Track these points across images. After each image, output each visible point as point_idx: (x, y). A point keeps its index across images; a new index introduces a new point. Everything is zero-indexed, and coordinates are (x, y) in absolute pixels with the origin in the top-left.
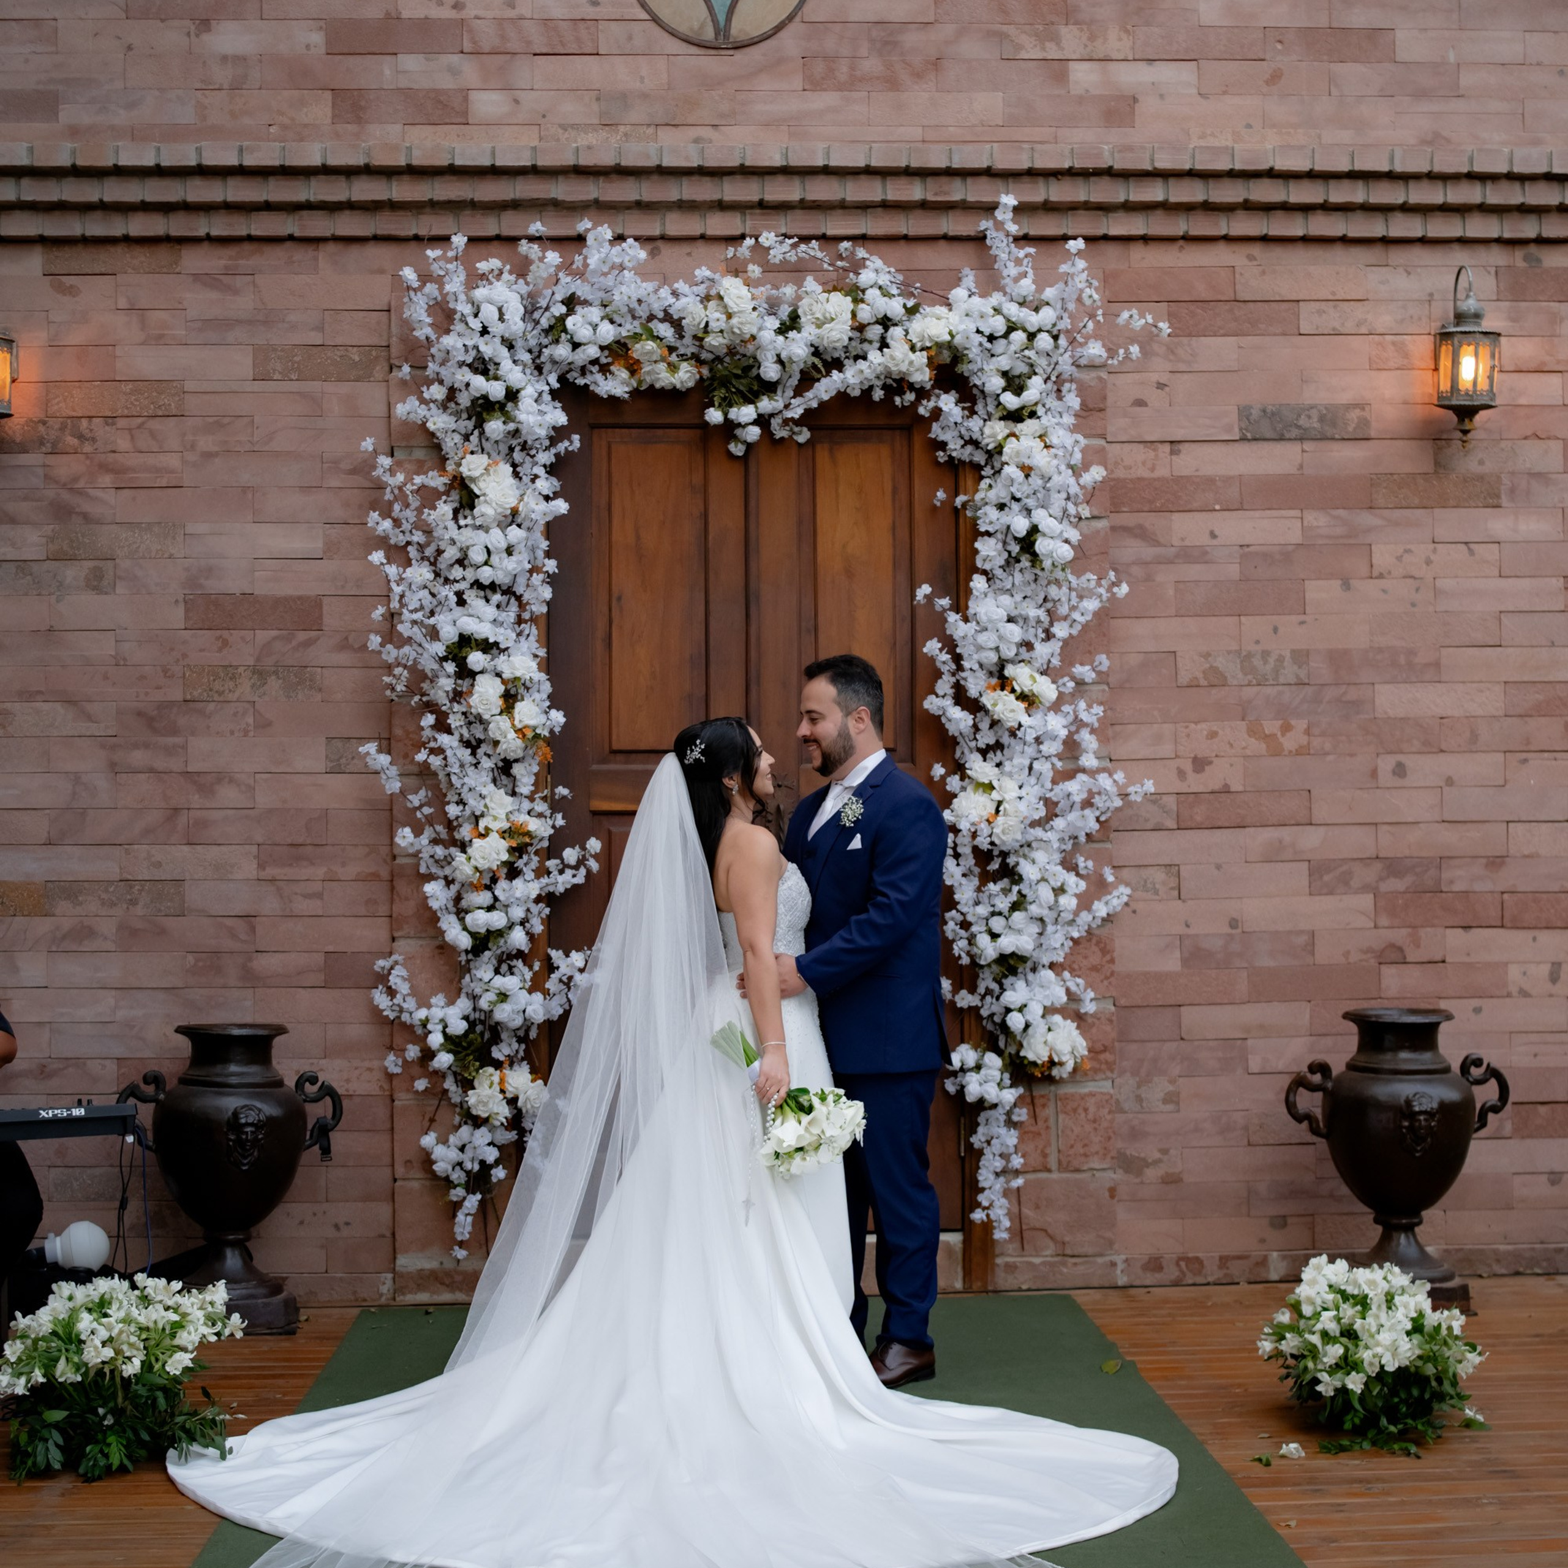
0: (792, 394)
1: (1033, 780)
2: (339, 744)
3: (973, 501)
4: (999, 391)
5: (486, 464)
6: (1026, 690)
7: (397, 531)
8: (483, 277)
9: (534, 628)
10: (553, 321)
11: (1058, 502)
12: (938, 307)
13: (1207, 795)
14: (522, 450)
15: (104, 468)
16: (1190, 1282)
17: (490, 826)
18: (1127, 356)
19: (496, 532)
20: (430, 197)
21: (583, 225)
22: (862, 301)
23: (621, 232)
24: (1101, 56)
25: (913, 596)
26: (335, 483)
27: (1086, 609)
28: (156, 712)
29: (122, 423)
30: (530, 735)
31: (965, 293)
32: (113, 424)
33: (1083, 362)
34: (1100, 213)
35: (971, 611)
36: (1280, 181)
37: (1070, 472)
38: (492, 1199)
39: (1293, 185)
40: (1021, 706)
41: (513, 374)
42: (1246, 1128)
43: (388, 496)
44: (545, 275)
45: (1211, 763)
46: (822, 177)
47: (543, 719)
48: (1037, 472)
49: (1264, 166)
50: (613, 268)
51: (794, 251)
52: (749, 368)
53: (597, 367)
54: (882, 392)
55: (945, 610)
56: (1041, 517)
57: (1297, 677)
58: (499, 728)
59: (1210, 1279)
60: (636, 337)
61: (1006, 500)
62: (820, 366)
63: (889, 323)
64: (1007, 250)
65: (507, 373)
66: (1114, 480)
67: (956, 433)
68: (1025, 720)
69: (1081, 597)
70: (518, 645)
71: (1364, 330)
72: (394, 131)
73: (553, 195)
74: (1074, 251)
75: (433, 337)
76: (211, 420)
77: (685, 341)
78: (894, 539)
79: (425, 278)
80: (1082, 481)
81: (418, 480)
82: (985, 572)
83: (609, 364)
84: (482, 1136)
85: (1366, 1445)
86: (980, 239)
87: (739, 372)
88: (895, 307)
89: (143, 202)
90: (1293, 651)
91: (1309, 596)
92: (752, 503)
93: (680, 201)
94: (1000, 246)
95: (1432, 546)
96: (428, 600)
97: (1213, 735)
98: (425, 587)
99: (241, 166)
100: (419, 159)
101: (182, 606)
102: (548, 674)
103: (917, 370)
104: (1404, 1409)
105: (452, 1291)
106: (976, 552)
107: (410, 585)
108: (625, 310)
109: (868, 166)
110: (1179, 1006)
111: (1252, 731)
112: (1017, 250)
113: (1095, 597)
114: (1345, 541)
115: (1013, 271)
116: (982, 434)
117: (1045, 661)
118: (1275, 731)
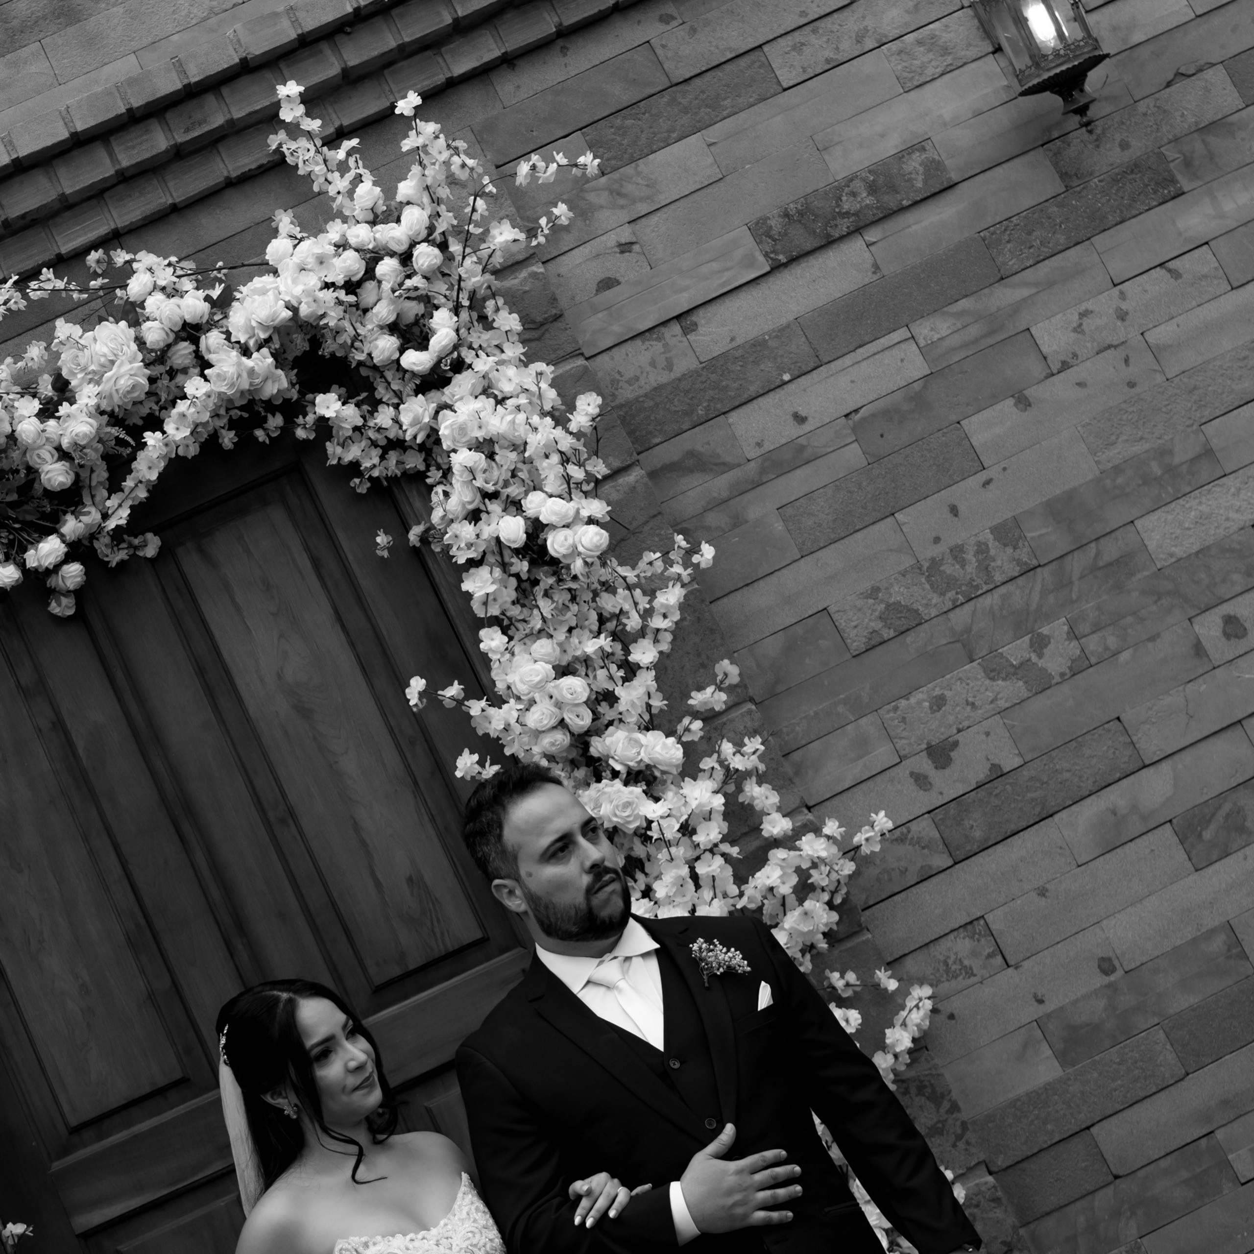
0: (105, 493)
1: (707, 894)
3: (432, 527)
4: (397, 355)
6: (631, 764)
12: (256, 279)
13: (973, 794)
18: (556, 227)
22: (145, 318)
27: (667, 607)
31: (288, 243)
33: (498, 260)
34: (429, 53)
35: (500, 687)
37: (549, 421)
40: (637, 790)
45: (956, 744)
46: (19, 179)
48: (502, 442)
54: (232, 434)
55: (460, 703)
56: (536, 505)
57: (1019, 562)
61: (478, 503)
62: (125, 436)
63: (196, 332)
64: (319, 159)
66: (621, 406)
67: (365, 443)
68: (652, 810)
69: (651, 594)
71: (870, 44)
80: (573, 427)
82: (493, 621)
86: (279, 164)
88: (193, 305)
90: (995, 530)
91: (977, 440)
94: (307, 158)
95: (1116, 291)
97: (939, 703)
103: (266, 380)
106: (469, 595)
109: (73, 136)
110: (1088, 1128)
111: (993, 670)
112: (333, 152)
113: (671, 584)
114: (990, 341)
115: (340, 183)
116: (401, 427)
117: (643, 709)
118: (1026, 655)
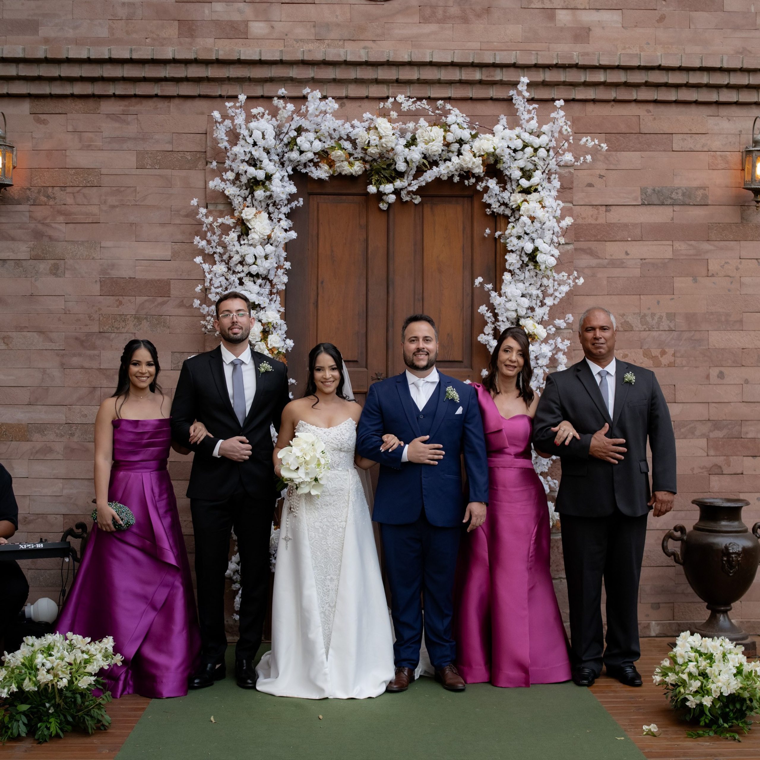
0: (412, 178)
2: (178, 355)
3: (505, 234)
4: (519, 178)
5: (255, 212)
6: (531, 332)
7: (209, 246)
8: (255, 116)
9: (278, 297)
10: (290, 140)
11: (548, 235)
12: (487, 134)
14: (273, 206)
15: (60, 213)
18: (585, 162)
19: (259, 247)
20: (228, 75)
21: (306, 90)
22: (449, 131)
23: (325, 94)
24: (572, 7)
25: (473, 283)
26: (178, 222)
27: (562, 291)
28: (85, 338)
29: (69, 190)
30: (276, 352)
31: (503, 128)
32: (65, 190)
33: (562, 163)
34: (571, 87)
35: (503, 291)
36: (664, 72)
37: (555, 220)
39: (670, 73)
41: (269, 166)
43: (205, 229)
44: (286, 116)
46: (429, 67)
47: (282, 344)
48: (538, 220)
49: (656, 64)
50: (321, 113)
51: (414, 105)
52: (391, 164)
53: (312, 163)
54: (458, 178)
55: (489, 290)
56: (539, 243)
57: (669, 327)
58: (260, 348)
60: (333, 148)
61: (522, 234)
62: (427, 164)
63: (463, 143)
64: (523, 106)
65: (266, 166)
66: (577, 224)
67: (496, 200)
69: (559, 285)
70: (270, 306)
71: (706, 149)
72: (209, 42)
73: (291, 75)
74: (558, 106)
75: (228, 147)
76: (114, 189)
77: (357, 151)
78: (463, 254)
79: (225, 117)
80: (561, 225)
81: (220, 220)
82: (510, 271)
83: (318, 162)
85: (712, 734)
86: (510, 100)
87: (385, 167)
88: (466, 134)
89: (81, 77)
90: (667, 314)
91: (676, 285)
92: (391, 234)
93: (356, 79)
94: (520, 103)
95: (739, 260)
96: (224, 282)
97: (625, 356)
98: (223, 275)
99: (131, 58)
100: (222, 56)
101: (99, 283)
102: (285, 321)
103: (477, 167)
104: (732, 715)
106: (506, 260)
107: (215, 274)
108: (327, 134)
109: (452, 62)
111: (646, 354)
112: (528, 106)
113: (566, 285)
114: (695, 257)
115: (526, 116)
116: (510, 200)
117: (541, 317)
118: (658, 354)
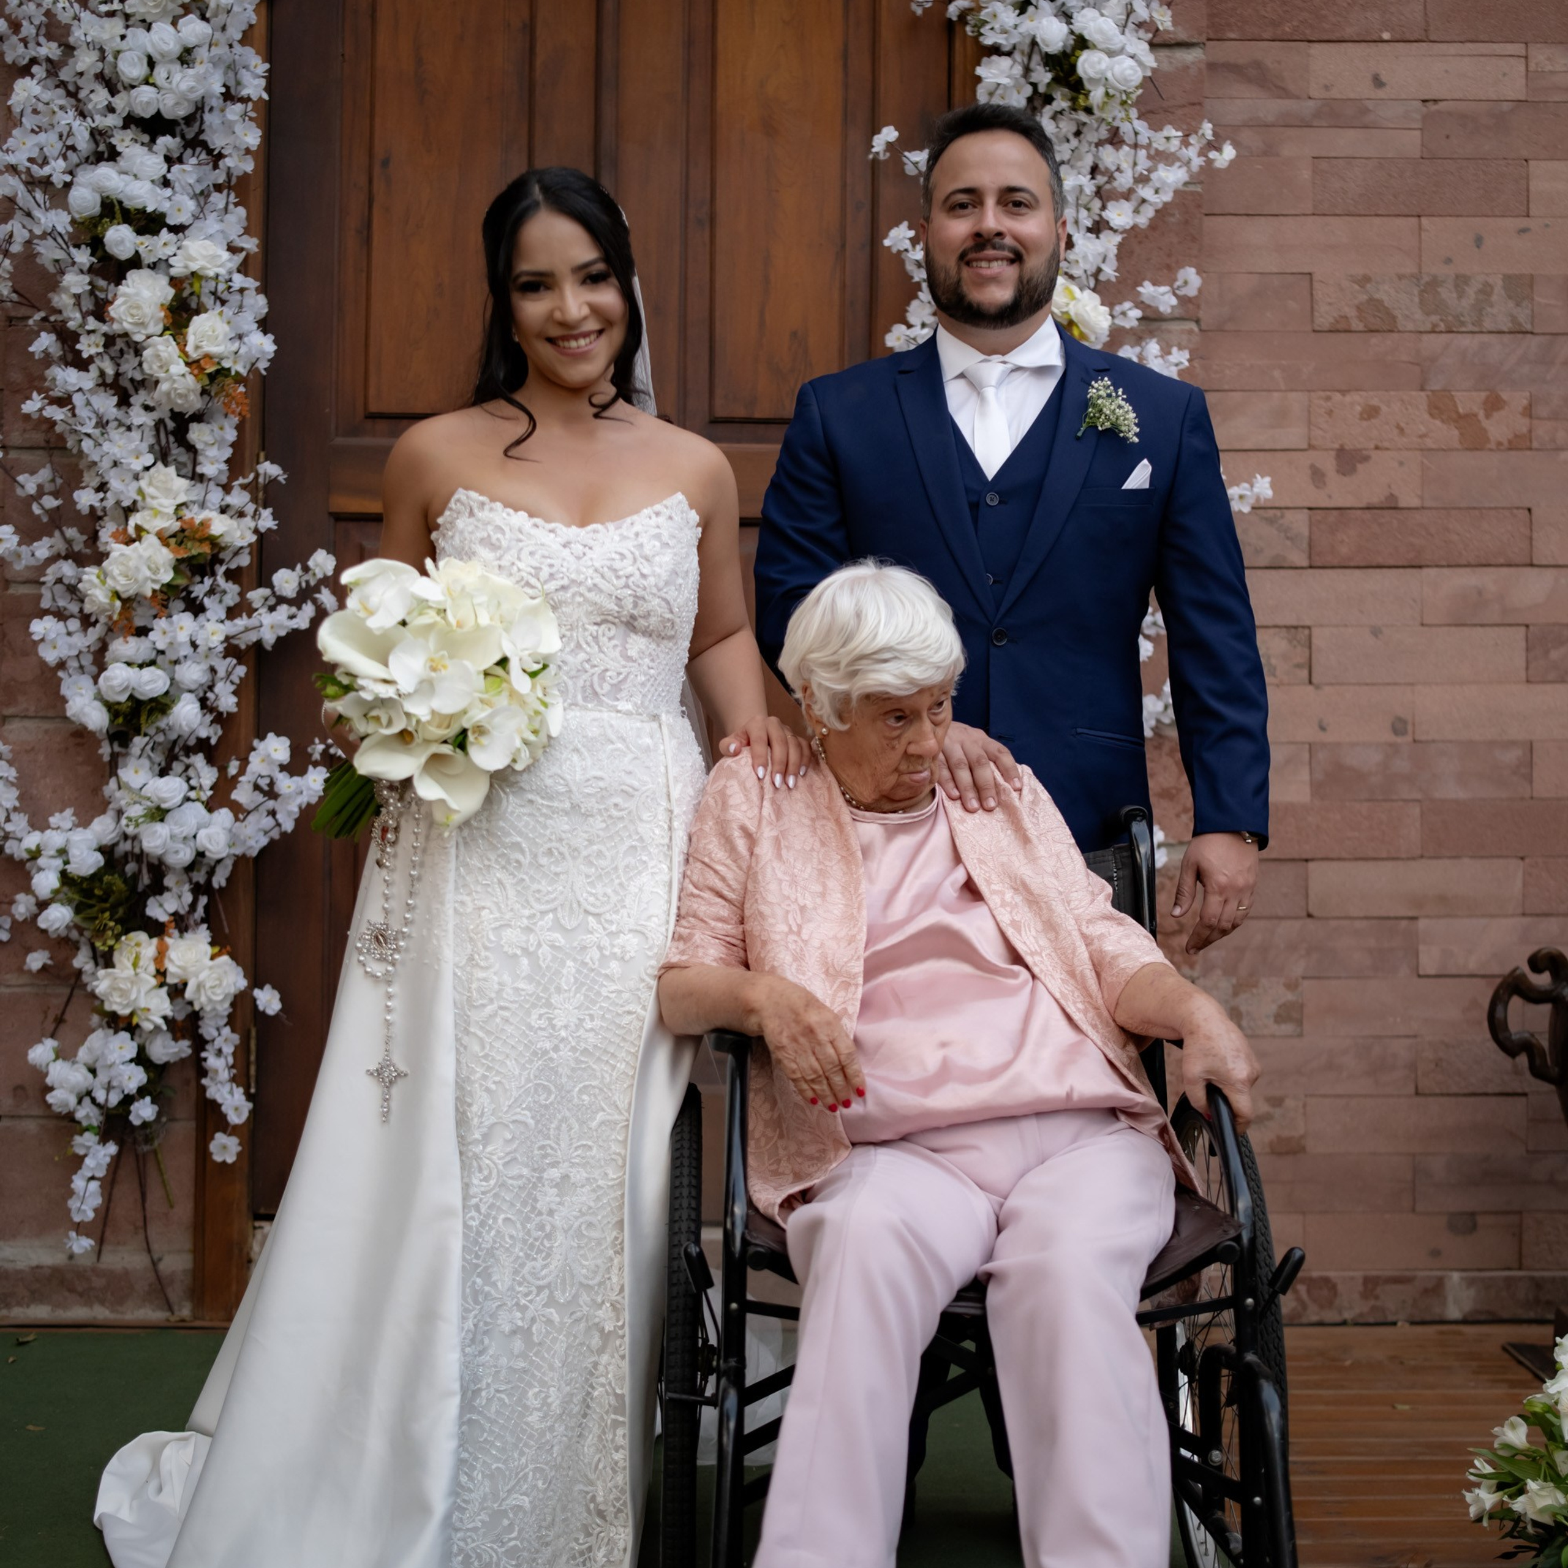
9: (233, 198)
13: (1359, 512)
16: (1314, 1318)
17: (146, 526)
19: (162, 27)
27: (1164, 183)
30: (212, 370)
38: (155, 1152)
42: (1412, 1067)
45: (1366, 459)
47: (236, 345)
56: (1089, 22)
57: (1514, 319)
58: (160, 358)
59: (1348, 1315)
69: (1155, 163)
70: (201, 224)
78: (846, 74)
84: (122, 1047)
90: (1508, 279)
91: (1536, 186)
96: (56, 147)
97: (1371, 413)
102: (261, 283)
105: (89, 1303)
106: (979, 79)
110: (1307, 860)
111: (1437, 408)
113: (1178, 164)
117: (1094, 270)
118: (1475, 409)
